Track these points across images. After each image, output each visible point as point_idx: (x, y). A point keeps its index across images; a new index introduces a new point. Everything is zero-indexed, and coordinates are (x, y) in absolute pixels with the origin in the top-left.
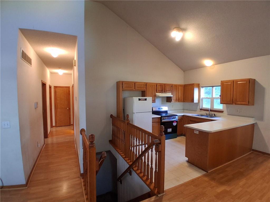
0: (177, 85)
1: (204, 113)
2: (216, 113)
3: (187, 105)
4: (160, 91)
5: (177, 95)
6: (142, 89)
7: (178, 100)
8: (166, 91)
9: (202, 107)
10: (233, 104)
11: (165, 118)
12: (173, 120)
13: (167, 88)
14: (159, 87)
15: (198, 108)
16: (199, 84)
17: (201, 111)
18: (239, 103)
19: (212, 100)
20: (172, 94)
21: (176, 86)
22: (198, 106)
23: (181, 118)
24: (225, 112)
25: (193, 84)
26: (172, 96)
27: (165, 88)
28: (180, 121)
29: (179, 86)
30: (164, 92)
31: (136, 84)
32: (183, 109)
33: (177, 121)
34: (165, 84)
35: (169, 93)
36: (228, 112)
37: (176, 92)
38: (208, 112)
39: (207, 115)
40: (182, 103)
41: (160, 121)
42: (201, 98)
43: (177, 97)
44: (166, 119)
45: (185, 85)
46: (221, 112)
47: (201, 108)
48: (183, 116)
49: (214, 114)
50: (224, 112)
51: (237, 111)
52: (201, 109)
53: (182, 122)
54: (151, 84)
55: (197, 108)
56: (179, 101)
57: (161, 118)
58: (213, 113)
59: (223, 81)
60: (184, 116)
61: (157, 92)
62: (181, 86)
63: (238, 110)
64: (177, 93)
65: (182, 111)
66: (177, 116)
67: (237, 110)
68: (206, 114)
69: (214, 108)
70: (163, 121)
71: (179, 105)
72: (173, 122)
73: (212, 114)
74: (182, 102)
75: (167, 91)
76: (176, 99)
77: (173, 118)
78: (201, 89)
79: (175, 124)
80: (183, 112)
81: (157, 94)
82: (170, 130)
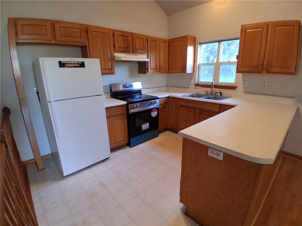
0: (157, 39)
1: (201, 91)
2: (223, 91)
3: (175, 77)
4: (123, 48)
5: (157, 60)
6: (76, 39)
7: (159, 69)
8: (136, 49)
9: (198, 81)
10: (261, 72)
11: (135, 106)
12: (152, 107)
13: (138, 43)
14: (121, 38)
15: (192, 83)
16: (196, 37)
17: (197, 88)
18: (276, 70)
19: (217, 67)
20: (148, 57)
21: (154, 40)
22: (192, 79)
23: (163, 103)
24: (240, 88)
25: (186, 37)
26: (148, 60)
27: (134, 43)
28: (163, 108)
29: (161, 41)
30: (131, 51)
31: (57, 27)
32: (167, 86)
33: (157, 109)
34: (132, 34)
35: (142, 53)
36: (244, 88)
37: (155, 53)
38: (209, 90)
39: (207, 94)
40: (164, 76)
41: (125, 112)
42: (198, 64)
43: (158, 63)
44: (137, 107)
45: (170, 40)
46: (232, 87)
47: (196, 83)
48: (168, 97)
49: (221, 93)
50: (237, 89)
51: (263, 85)
52: (197, 85)
53: (167, 108)
54: (99, 30)
55: (190, 83)
56: (161, 71)
57: (127, 105)
58: (218, 90)
59: (246, 25)
60: (170, 99)
61: (116, 52)
62: (163, 41)
63: (265, 84)
64: (157, 56)
65: (166, 88)
66: (158, 98)
67: (263, 83)
68: (205, 93)
69: (220, 81)
70: (131, 111)
71: (160, 79)
72: (151, 110)
73: (216, 92)
74: (165, 72)
75: (138, 51)
76: (155, 68)
77: (151, 104)
78: (199, 47)
79: (154, 114)
80: (167, 91)
81: (116, 54)
82: (145, 126)
